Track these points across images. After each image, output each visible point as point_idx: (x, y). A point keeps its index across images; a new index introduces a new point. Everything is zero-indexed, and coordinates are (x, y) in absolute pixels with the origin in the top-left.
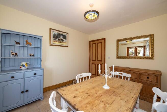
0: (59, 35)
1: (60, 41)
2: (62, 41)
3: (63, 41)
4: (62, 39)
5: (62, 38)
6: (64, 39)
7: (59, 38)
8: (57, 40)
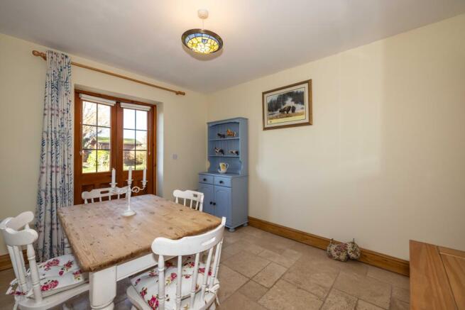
0: (283, 98)
1: (286, 112)
2: (290, 112)
3: (294, 109)
4: (290, 107)
5: (289, 103)
6: (295, 105)
7: (283, 107)
8: (277, 113)
